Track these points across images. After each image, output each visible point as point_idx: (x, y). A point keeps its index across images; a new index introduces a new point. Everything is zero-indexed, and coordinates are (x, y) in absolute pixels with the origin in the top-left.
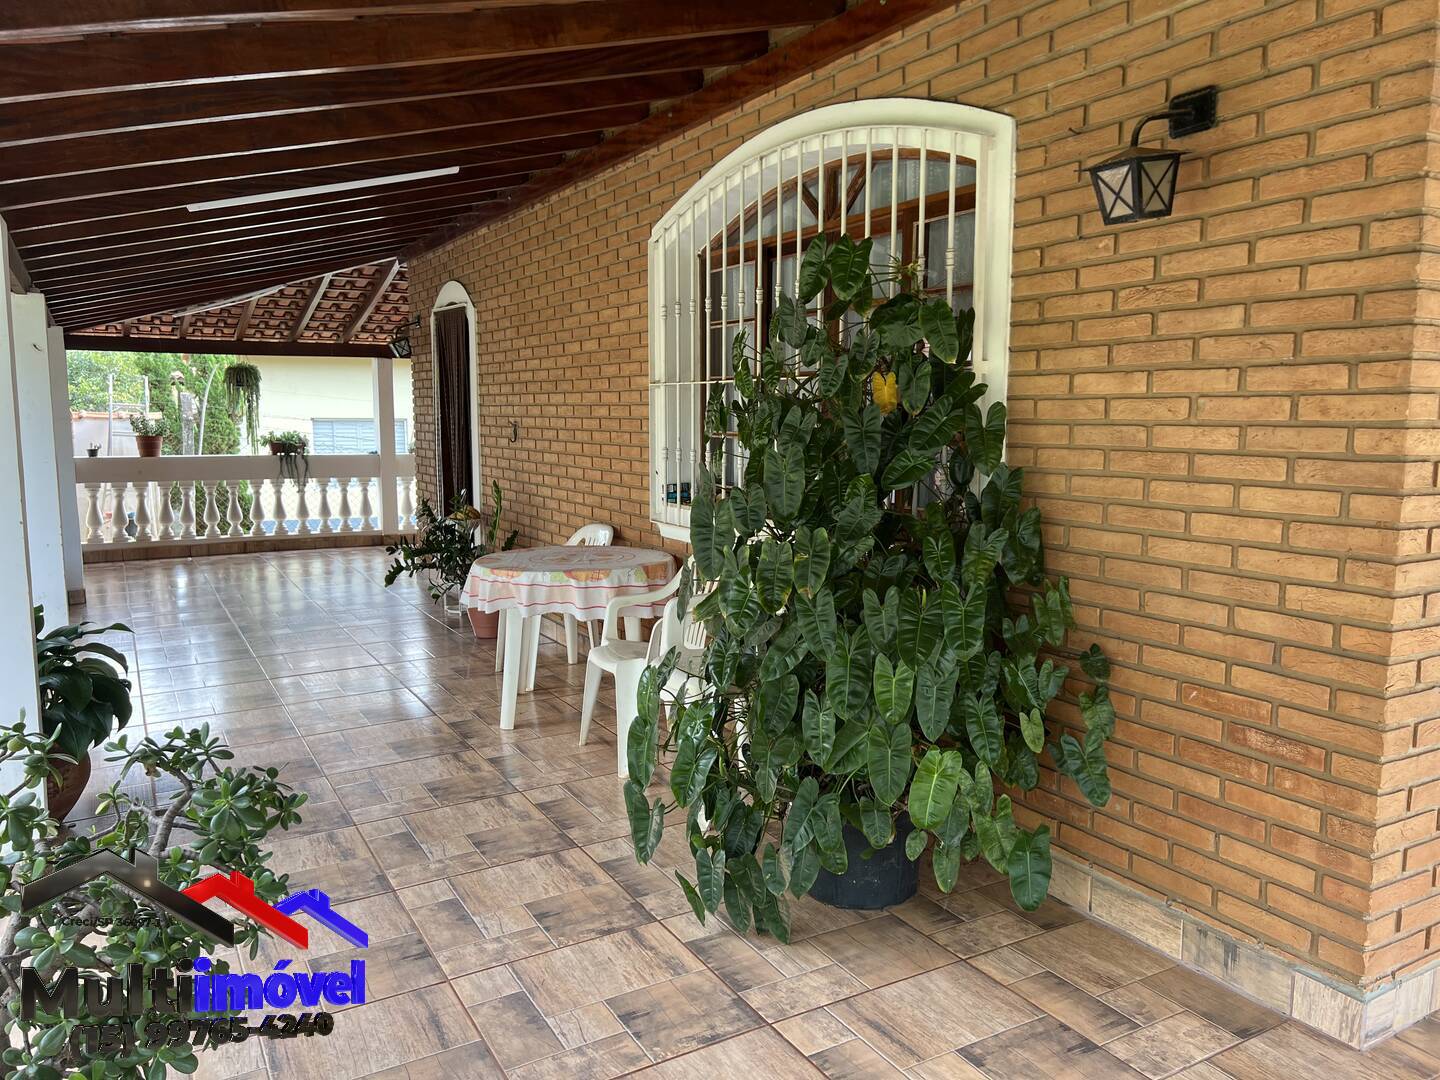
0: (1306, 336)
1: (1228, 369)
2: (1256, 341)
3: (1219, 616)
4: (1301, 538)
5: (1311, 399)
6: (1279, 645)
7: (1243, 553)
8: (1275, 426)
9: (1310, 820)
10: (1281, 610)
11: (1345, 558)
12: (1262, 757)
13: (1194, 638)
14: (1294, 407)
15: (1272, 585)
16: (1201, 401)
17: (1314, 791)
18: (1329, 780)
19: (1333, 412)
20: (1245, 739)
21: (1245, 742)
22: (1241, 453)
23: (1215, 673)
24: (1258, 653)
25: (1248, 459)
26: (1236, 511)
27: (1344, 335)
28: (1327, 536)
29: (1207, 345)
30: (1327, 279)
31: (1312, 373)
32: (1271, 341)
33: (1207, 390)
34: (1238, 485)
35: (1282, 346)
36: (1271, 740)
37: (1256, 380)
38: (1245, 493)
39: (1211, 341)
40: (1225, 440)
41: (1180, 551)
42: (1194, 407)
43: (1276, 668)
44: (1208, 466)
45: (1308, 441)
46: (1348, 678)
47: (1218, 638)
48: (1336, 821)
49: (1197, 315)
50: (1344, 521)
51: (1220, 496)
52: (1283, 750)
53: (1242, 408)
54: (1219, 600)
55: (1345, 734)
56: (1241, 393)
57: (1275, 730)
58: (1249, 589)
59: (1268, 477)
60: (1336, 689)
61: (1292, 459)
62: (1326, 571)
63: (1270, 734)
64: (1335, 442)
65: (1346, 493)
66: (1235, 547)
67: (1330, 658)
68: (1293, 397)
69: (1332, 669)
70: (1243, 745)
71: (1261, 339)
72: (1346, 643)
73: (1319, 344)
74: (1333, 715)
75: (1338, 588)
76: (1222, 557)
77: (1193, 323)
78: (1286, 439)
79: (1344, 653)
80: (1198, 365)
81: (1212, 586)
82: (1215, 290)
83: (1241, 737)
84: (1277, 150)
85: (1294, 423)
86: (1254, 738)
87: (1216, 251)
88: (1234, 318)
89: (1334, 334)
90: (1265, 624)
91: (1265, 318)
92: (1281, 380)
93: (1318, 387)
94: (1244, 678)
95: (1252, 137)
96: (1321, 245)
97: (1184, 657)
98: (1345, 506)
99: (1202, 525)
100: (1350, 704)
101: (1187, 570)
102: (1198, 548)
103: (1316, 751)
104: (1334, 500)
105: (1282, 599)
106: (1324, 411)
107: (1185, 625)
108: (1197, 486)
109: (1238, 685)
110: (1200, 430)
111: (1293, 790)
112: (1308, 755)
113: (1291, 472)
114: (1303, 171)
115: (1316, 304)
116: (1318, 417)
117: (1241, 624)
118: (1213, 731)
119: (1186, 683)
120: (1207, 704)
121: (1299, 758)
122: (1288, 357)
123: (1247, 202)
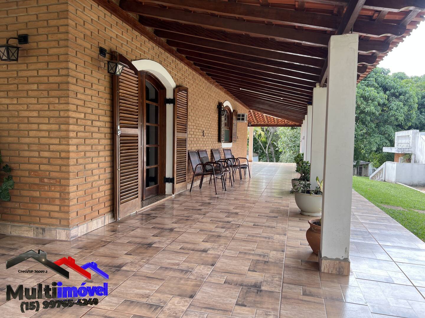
0: (50, 91)
1: (35, 98)
2: (40, 92)
3: (36, 154)
4: (52, 135)
5: (52, 105)
6: (49, 158)
7: (41, 139)
8: (45, 111)
9: (57, 195)
10: (49, 151)
11: (60, 138)
12: (48, 184)
13: (32, 160)
14: (49, 106)
15: (47, 146)
16: (30, 105)
17: (58, 189)
18: (61, 186)
19: (56, 107)
20: (44, 181)
21: (44, 182)
22: (39, 117)
23: (37, 167)
24: (45, 161)
25: (40, 118)
26: (39, 130)
27: (57, 92)
28: (57, 134)
29: (30, 92)
30: (53, 80)
31: (51, 99)
32: (43, 92)
33: (31, 102)
34: (39, 124)
35: (45, 93)
36: (49, 180)
37: (41, 100)
38: (40, 126)
39: (31, 91)
40: (35, 114)
41: (27, 140)
42: (28, 107)
43: (49, 164)
44: (32, 120)
45: (51, 114)
46: (63, 163)
47: (37, 159)
48: (62, 194)
49: (27, 85)
50: (59, 130)
51: (35, 127)
52: (52, 181)
53: (38, 107)
54: (36, 150)
55: (63, 175)
56: (38, 103)
57: (50, 177)
58: (42, 147)
59: (45, 122)
60: (61, 166)
61: (49, 118)
62: (57, 141)
63: (48, 179)
64: (57, 114)
65: (59, 124)
66: (39, 138)
67: (59, 159)
68: (48, 104)
69: (59, 162)
70: (43, 183)
71: (41, 92)
72: (62, 156)
73: (52, 93)
74: (61, 171)
75: (60, 144)
76: (36, 141)
77: (27, 87)
78: (47, 113)
79: (62, 158)
80: (28, 97)
81: (35, 147)
82: (31, 80)
83: (43, 181)
84: (41, 51)
85: (49, 110)
86: (46, 180)
87: (30, 71)
88: (35, 87)
89: (55, 91)
90: (46, 154)
91: (42, 87)
92: (46, 101)
93: (53, 102)
94: (43, 167)
95: (36, 47)
96: (51, 72)
97: (30, 165)
98: (59, 127)
99: (32, 134)
100: (63, 168)
101: (29, 144)
102: (31, 139)
103: (58, 180)
104: (57, 126)
105: (49, 148)
106: (54, 107)
107: (29, 157)
108: (30, 125)
109: (42, 169)
110: (30, 112)
111: (54, 190)
112: (56, 181)
113: (49, 120)
114: (47, 56)
115: (52, 85)
116: (53, 109)
117: (41, 155)
118: (37, 181)
119: (30, 171)
120: (35, 175)
121: (55, 182)
122: (47, 96)
123: (36, 61)
